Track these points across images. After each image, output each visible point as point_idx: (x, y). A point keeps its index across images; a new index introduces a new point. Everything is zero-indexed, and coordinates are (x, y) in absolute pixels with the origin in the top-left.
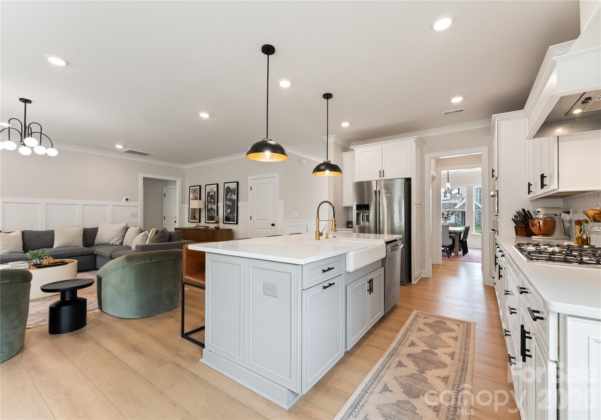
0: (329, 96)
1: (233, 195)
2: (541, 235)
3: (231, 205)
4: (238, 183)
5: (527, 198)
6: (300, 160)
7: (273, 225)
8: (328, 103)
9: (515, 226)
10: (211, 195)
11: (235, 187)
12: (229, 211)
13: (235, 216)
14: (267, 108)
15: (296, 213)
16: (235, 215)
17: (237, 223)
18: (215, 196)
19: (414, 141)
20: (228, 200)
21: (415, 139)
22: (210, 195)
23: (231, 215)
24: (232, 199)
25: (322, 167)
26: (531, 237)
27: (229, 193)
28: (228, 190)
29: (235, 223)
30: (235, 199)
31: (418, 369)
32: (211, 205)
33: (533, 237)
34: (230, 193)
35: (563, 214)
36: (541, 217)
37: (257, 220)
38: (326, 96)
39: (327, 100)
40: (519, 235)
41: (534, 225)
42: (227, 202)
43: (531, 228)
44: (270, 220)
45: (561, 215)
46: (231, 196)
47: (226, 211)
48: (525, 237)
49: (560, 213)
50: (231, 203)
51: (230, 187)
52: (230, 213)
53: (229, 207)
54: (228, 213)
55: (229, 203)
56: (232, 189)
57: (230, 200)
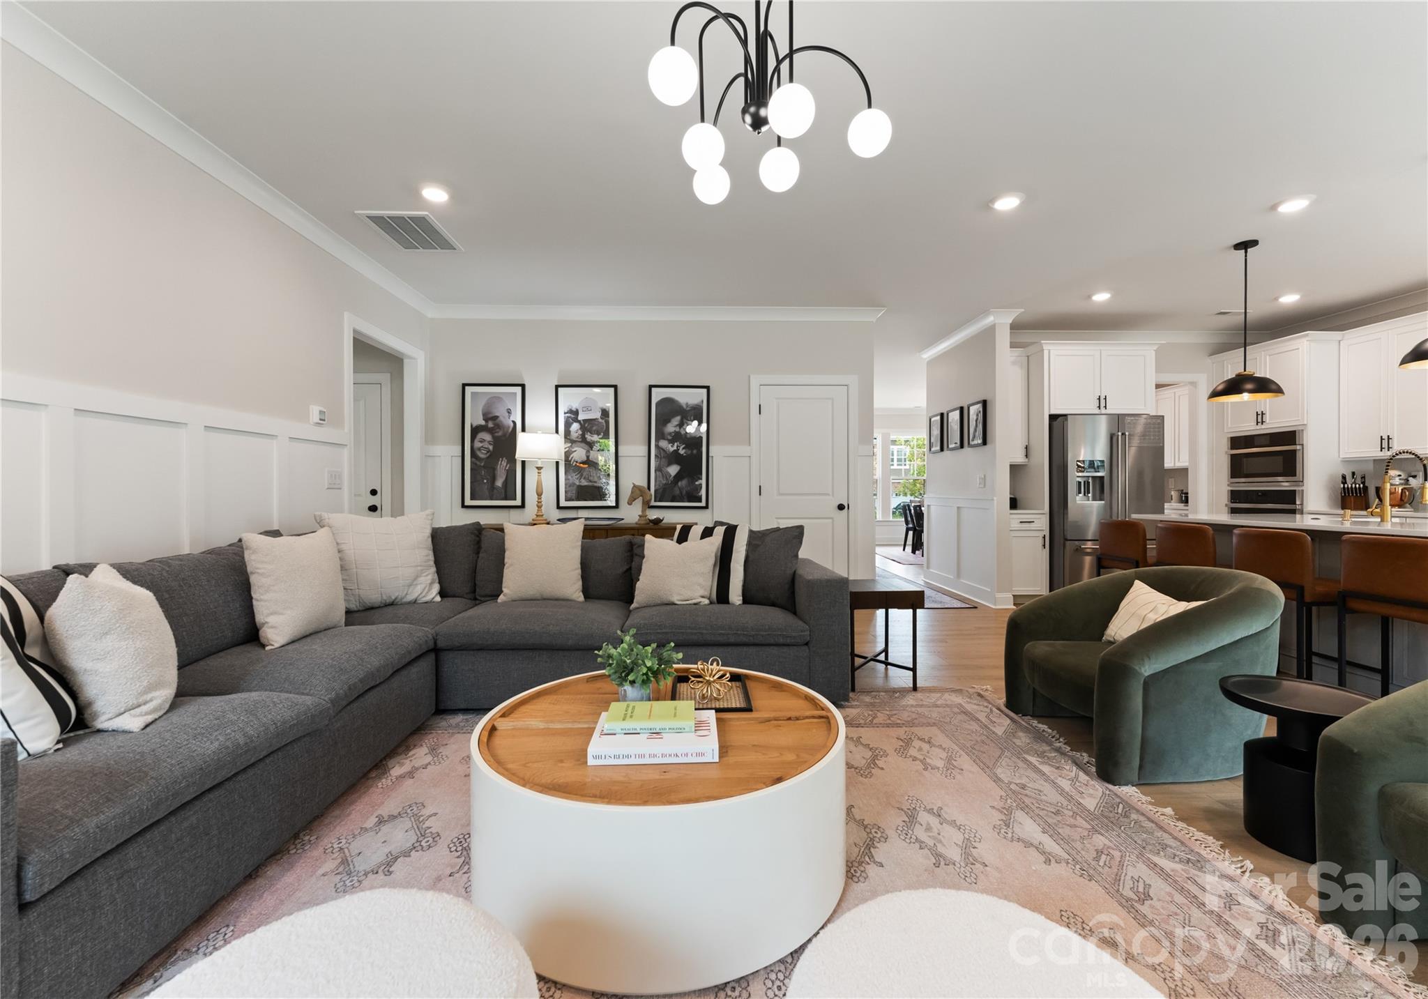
1: (692, 424)
3: (682, 452)
4: (709, 390)
7: (841, 507)
10: (585, 421)
11: (700, 400)
12: (673, 470)
13: (701, 485)
16: (703, 482)
17: (707, 506)
18: (607, 423)
20: (670, 438)
22: (581, 417)
23: (683, 483)
24: (688, 436)
27: (674, 416)
28: (669, 408)
29: (702, 504)
30: (701, 437)
32: (588, 452)
34: (678, 418)
42: (663, 444)
44: (828, 495)
46: (681, 425)
47: (658, 469)
50: (684, 451)
51: (677, 401)
52: (679, 477)
53: (674, 458)
54: (671, 476)
55: (675, 448)
56: (685, 407)
57: (678, 437)
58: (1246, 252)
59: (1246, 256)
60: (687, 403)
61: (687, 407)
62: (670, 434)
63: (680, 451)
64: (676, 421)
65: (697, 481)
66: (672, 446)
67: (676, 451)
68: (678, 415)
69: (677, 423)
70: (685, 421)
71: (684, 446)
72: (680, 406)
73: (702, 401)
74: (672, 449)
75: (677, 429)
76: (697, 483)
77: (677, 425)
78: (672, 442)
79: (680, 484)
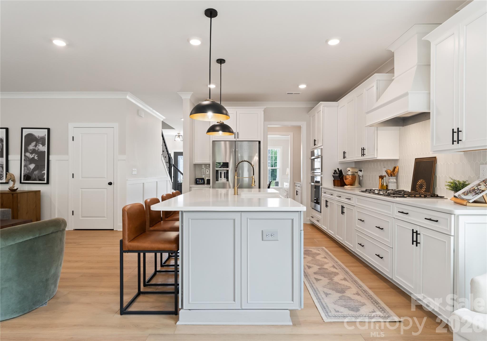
0: (222, 61)
1: (41, 145)
2: (349, 185)
3: (36, 158)
4: (49, 130)
5: (338, 161)
6: (138, 111)
7: (110, 184)
8: (221, 68)
9: (333, 180)
11: (44, 134)
12: (32, 166)
13: (44, 173)
14: (210, 69)
15: (136, 170)
16: (46, 172)
17: (48, 183)
18: (3, 145)
19: (263, 110)
20: (30, 151)
21: (264, 109)
23: (36, 172)
24: (39, 151)
25: (218, 128)
26: (344, 186)
27: (33, 142)
28: (30, 138)
29: (45, 182)
30: (45, 152)
31: (328, 279)
33: (345, 186)
35: (359, 172)
36: (350, 174)
37: (82, 178)
38: (219, 61)
39: (220, 64)
40: (336, 186)
41: (346, 179)
42: (28, 154)
43: (345, 181)
44: (104, 178)
45: (358, 172)
46: (36, 146)
47: (25, 166)
48: (340, 187)
49: (357, 171)
50: (37, 157)
51: (34, 135)
52: (34, 169)
53: (32, 161)
54: (31, 169)
55: (33, 156)
56: (37, 137)
57: (34, 151)
58: (221, 65)
59: (221, 66)
60: (39, 136)
61: (39, 138)
62: (31, 150)
63: (35, 158)
64: (34, 144)
65: (43, 171)
66: (31, 155)
67: (33, 158)
68: (34, 142)
69: (34, 145)
70: (37, 144)
71: (37, 155)
72: (36, 137)
73: (46, 135)
74: (31, 157)
75: (34, 148)
76: (43, 172)
77: (34, 146)
78: (31, 153)
79: (35, 172)
